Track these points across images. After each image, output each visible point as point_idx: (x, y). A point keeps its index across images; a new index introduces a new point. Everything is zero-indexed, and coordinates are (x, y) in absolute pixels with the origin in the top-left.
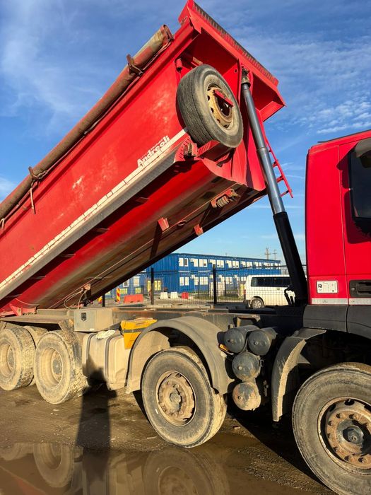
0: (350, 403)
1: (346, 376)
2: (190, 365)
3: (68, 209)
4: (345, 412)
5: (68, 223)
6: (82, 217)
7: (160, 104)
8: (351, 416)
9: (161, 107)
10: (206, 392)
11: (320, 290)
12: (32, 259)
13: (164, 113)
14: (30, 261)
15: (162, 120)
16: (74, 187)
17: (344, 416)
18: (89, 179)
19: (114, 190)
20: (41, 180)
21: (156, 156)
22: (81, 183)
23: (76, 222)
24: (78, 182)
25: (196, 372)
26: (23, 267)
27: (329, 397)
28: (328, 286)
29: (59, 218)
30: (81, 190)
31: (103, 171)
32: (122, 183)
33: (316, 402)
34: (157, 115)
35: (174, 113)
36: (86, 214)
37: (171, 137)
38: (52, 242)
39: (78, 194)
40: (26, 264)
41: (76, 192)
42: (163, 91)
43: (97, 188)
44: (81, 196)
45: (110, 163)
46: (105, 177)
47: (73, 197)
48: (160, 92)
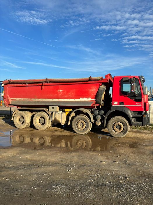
1: (118, 118)
2: (86, 118)
3: (54, 95)
4: (117, 123)
5: (52, 98)
6: (58, 99)
7: (92, 90)
8: (118, 124)
9: (92, 91)
10: (89, 123)
11: (114, 103)
12: (34, 99)
13: (92, 93)
14: (33, 99)
16: (59, 91)
17: (117, 124)
18: (64, 92)
19: (70, 99)
20: (47, 82)
21: (86, 100)
22: (61, 92)
23: (55, 99)
24: (61, 91)
25: (87, 119)
26: (29, 99)
27: (114, 122)
28: (116, 103)
29: (50, 95)
31: (70, 94)
32: (74, 99)
33: (112, 122)
34: (90, 92)
35: (95, 95)
36: (59, 99)
37: (91, 99)
38: (44, 99)
39: (59, 94)
40: (31, 99)
41: (59, 93)
42: (94, 88)
43: (66, 96)
44: (60, 95)
45: (73, 93)
46: (70, 95)
47: (57, 93)
48: (93, 87)
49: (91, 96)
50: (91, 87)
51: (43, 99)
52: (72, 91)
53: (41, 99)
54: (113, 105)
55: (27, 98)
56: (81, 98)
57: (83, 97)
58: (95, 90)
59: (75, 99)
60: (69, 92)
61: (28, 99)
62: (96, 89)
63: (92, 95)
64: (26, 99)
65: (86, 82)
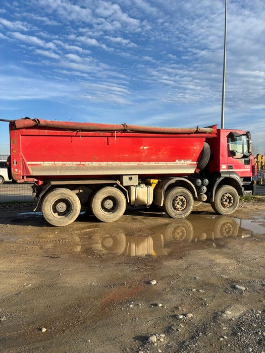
0: (226, 193)
1: (228, 187)
3: (133, 155)
5: (128, 160)
6: (138, 163)
7: (195, 148)
9: (195, 150)
11: (223, 168)
12: (90, 163)
13: (195, 152)
14: (87, 163)
15: (193, 154)
16: (141, 148)
18: (151, 151)
19: (160, 163)
20: (125, 131)
21: (184, 163)
22: (146, 149)
23: (133, 163)
24: (145, 148)
26: (78, 163)
29: (125, 155)
30: (145, 152)
31: (160, 153)
32: (166, 163)
34: (192, 151)
36: (140, 163)
37: (192, 161)
38: (111, 163)
39: (142, 153)
41: (142, 151)
42: (198, 144)
43: (154, 157)
44: (144, 154)
45: (165, 152)
46: (160, 156)
47: (138, 152)
48: (196, 144)
49: (192, 156)
50: (194, 144)
51: (109, 163)
52: (164, 148)
53: (104, 163)
54: (221, 170)
55: (73, 161)
56: (177, 160)
57: (180, 159)
58: (198, 147)
59: (168, 163)
60: (159, 150)
61: (74, 163)
62: (200, 145)
63: (195, 155)
64: (71, 163)
65: (187, 135)
